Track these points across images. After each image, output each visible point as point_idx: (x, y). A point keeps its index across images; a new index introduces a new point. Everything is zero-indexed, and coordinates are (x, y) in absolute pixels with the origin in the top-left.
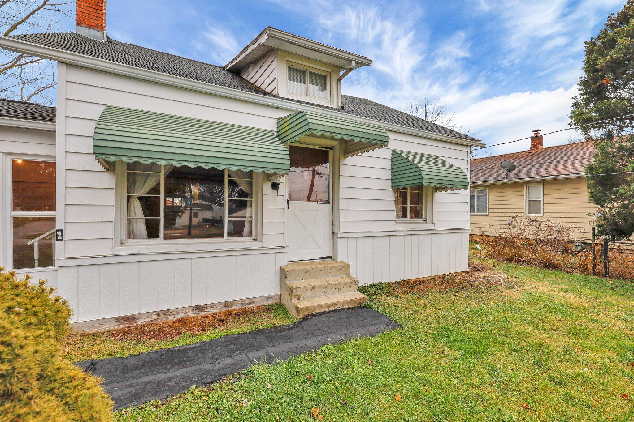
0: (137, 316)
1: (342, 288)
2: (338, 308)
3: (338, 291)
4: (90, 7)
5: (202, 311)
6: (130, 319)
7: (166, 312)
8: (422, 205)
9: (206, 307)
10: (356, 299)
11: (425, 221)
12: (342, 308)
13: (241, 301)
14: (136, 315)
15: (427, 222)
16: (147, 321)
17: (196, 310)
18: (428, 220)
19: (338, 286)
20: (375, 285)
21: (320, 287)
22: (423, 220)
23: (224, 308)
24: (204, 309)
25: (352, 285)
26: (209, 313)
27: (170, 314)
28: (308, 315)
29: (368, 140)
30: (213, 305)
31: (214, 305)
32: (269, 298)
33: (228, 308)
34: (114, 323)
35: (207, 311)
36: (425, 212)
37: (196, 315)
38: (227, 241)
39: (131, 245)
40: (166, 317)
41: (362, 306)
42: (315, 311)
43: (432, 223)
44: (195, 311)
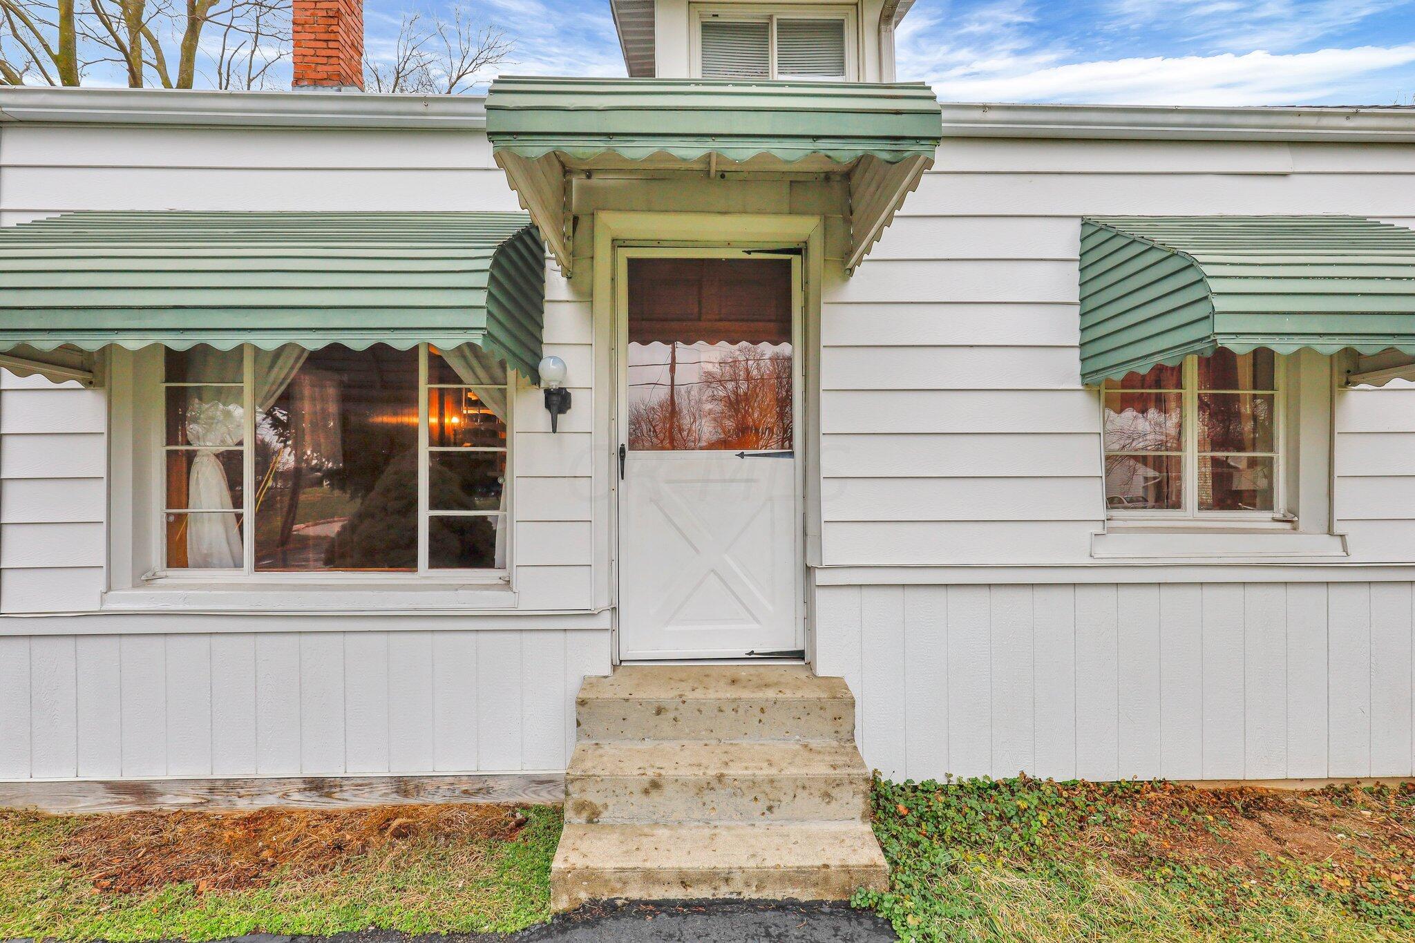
0: (158, 787)
1: (786, 799)
2: (734, 896)
3: (770, 808)
4: (316, 40)
5: (329, 795)
6: (140, 791)
7: (231, 785)
8: (1271, 450)
9: (341, 786)
10: (826, 866)
11: (1291, 520)
12: (755, 896)
13: (448, 780)
14: (156, 782)
15: (1302, 525)
16: (182, 805)
17: (311, 790)
18: (1303, 521)
19: (767, 788)
20: (996, 786)
21: (685, 784)
22: (1279, 516)
23: (395, 795)
24: (333, 790)
25: (835, 792)
26: (349, 805)
27: (242, 792)
28: (594, 901)
29: (809, 145)
30: (360, 782)
31: (364, 784)
32: (541, 782)
33: (406, 796)
34: (104, 798)
35: (343, 800)
36: (1287, 481)
37: (312, 806)
38: (428, 582)
39: (175, 587)
40: (230, 798)
41: (853, 905)
42: (622, 890)
43: (1330, 532)
44: (307, 793)
